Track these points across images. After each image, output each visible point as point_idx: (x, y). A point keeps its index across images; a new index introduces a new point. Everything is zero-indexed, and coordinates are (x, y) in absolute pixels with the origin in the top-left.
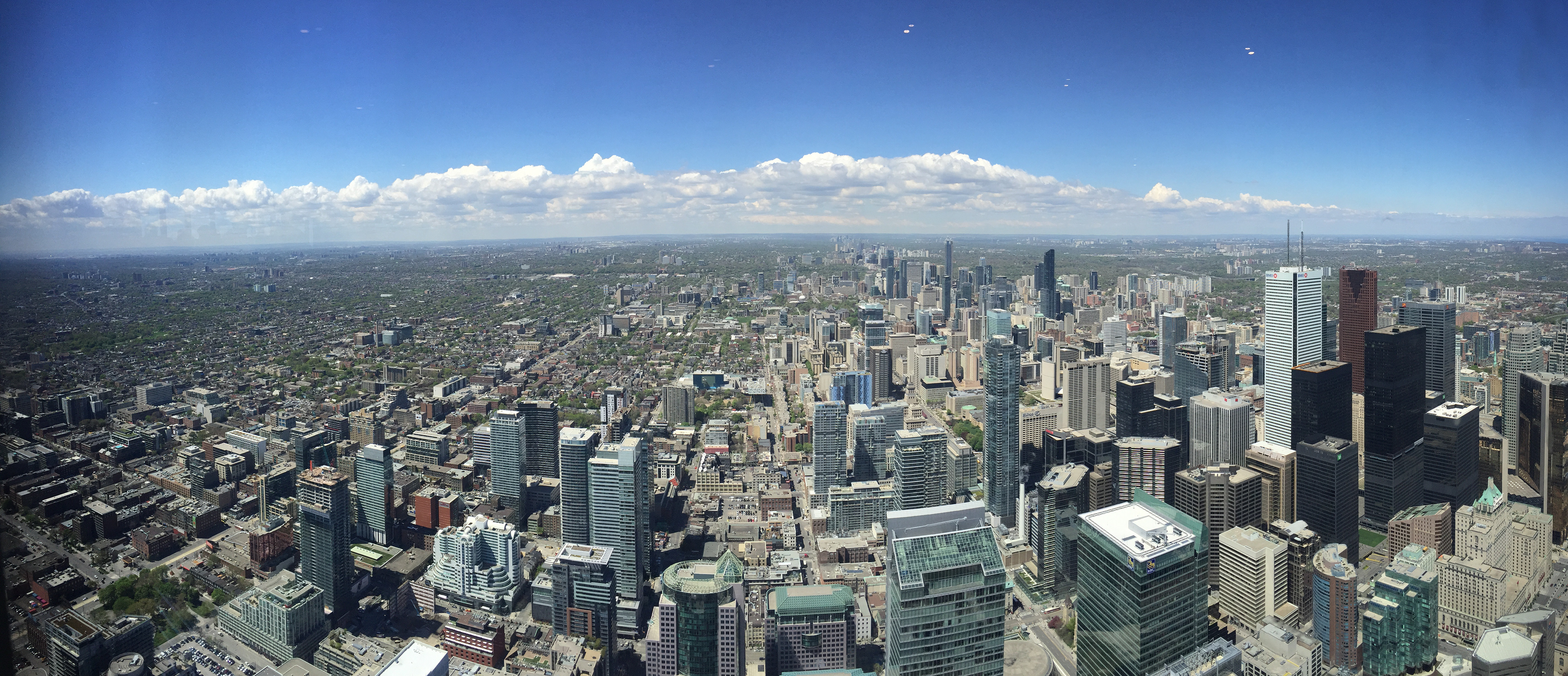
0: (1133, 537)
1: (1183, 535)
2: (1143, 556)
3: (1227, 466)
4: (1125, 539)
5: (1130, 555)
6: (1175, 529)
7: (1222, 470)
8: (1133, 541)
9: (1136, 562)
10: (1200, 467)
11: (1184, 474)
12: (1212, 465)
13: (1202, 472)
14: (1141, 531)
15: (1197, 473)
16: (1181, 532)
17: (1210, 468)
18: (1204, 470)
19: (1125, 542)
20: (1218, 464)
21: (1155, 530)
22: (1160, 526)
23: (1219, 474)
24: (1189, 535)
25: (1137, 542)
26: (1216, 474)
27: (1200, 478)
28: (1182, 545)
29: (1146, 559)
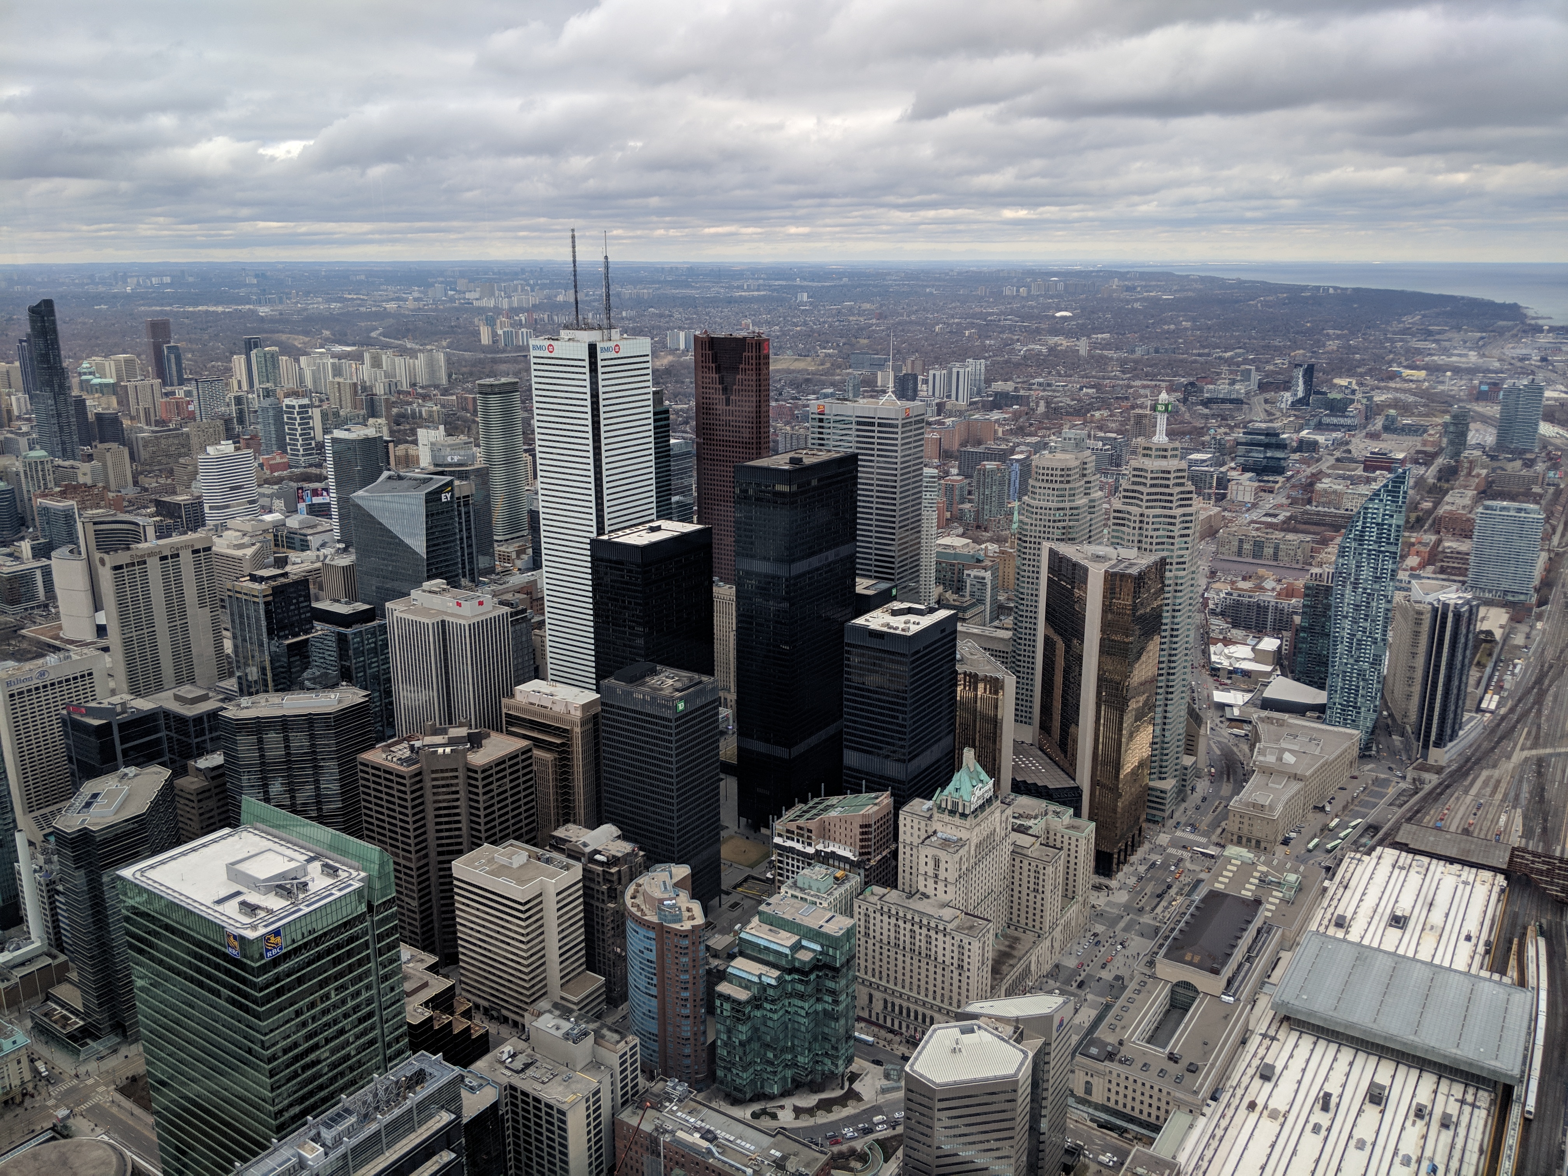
0: (238, 893)
1: (343, 875)
2: (254, 927)
3: (463, 732)
4: (219, 902)
5: (230, 929)
6: (326, 866)
7: (452, 742)
8: (234, 903)
9: (242, 939)
10: (409, 739)
11: (375, 756)
12: (435, 732)
13: (412, 748)
14: (255, 884)
15: (402, 751)
16: (336, 870)
17: (428, 740)
18: (417, 744)
19: (219, 908)
20: (444, 732)
21: (283, 876)
22: (293, 865)
23: (448, 750)
24: (354, 874)
25: (243, 904)
26: (440, 750)
27: (408, 761)
28: (338, 894)
29: (262, 931)
